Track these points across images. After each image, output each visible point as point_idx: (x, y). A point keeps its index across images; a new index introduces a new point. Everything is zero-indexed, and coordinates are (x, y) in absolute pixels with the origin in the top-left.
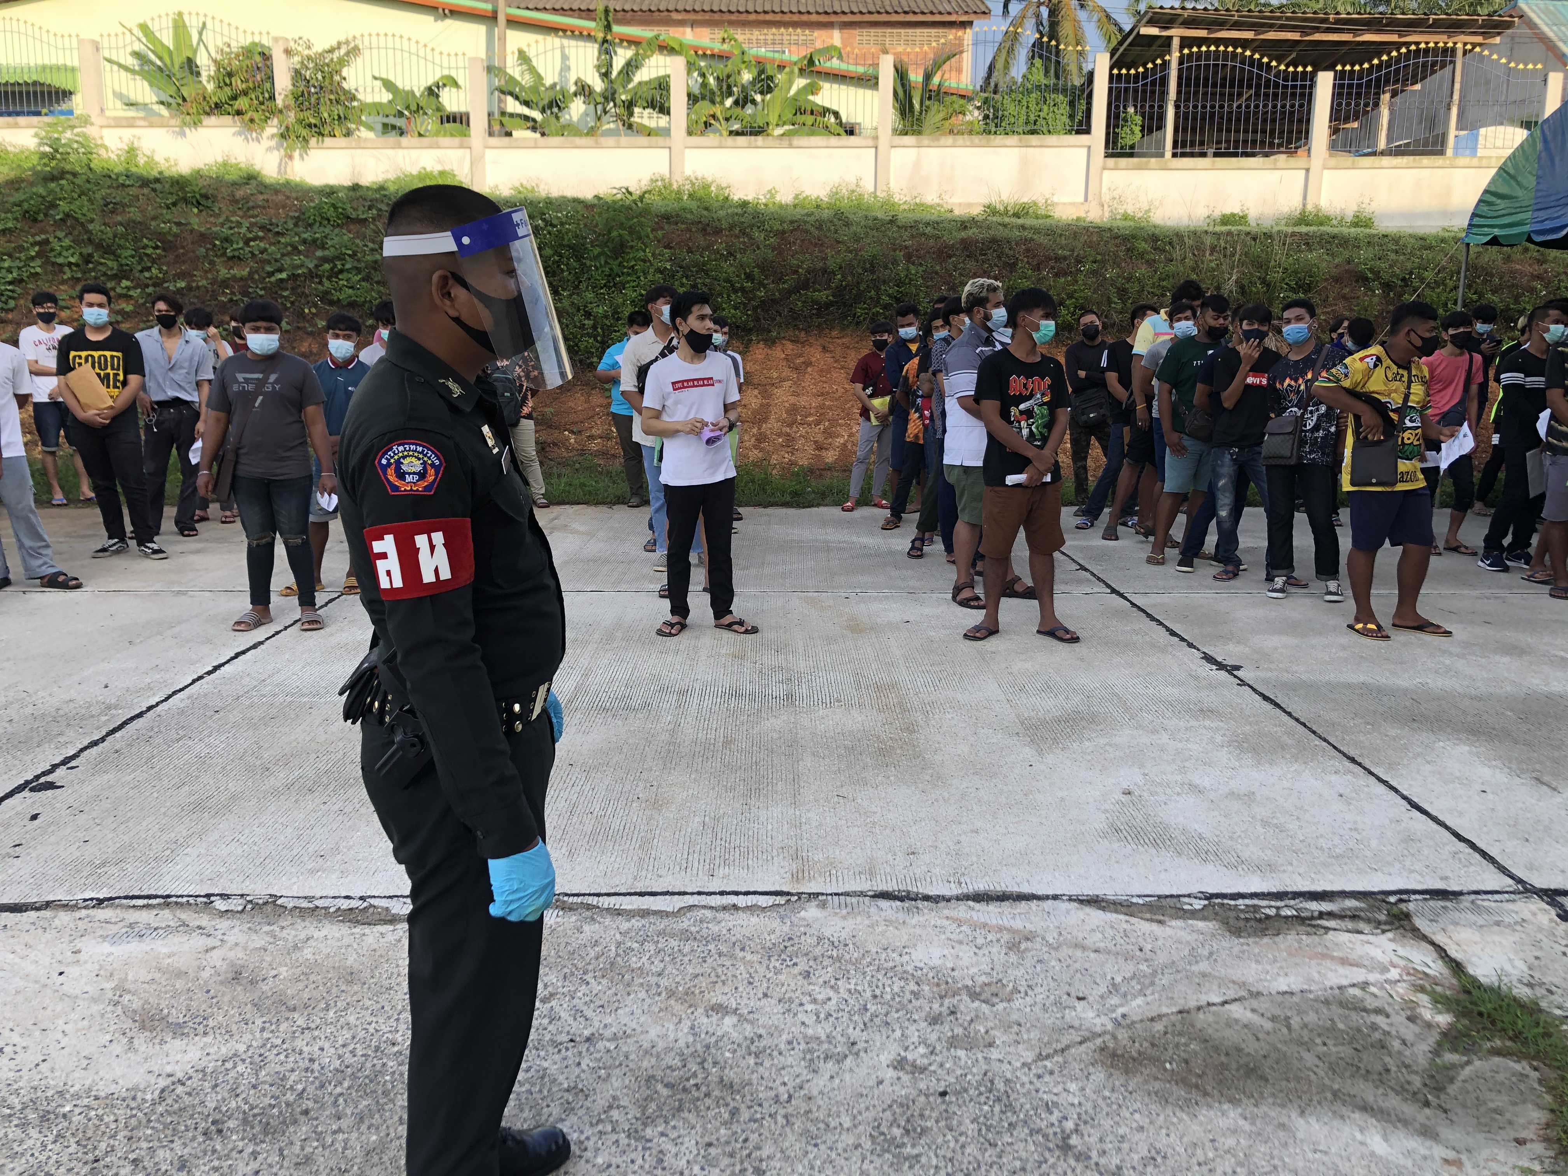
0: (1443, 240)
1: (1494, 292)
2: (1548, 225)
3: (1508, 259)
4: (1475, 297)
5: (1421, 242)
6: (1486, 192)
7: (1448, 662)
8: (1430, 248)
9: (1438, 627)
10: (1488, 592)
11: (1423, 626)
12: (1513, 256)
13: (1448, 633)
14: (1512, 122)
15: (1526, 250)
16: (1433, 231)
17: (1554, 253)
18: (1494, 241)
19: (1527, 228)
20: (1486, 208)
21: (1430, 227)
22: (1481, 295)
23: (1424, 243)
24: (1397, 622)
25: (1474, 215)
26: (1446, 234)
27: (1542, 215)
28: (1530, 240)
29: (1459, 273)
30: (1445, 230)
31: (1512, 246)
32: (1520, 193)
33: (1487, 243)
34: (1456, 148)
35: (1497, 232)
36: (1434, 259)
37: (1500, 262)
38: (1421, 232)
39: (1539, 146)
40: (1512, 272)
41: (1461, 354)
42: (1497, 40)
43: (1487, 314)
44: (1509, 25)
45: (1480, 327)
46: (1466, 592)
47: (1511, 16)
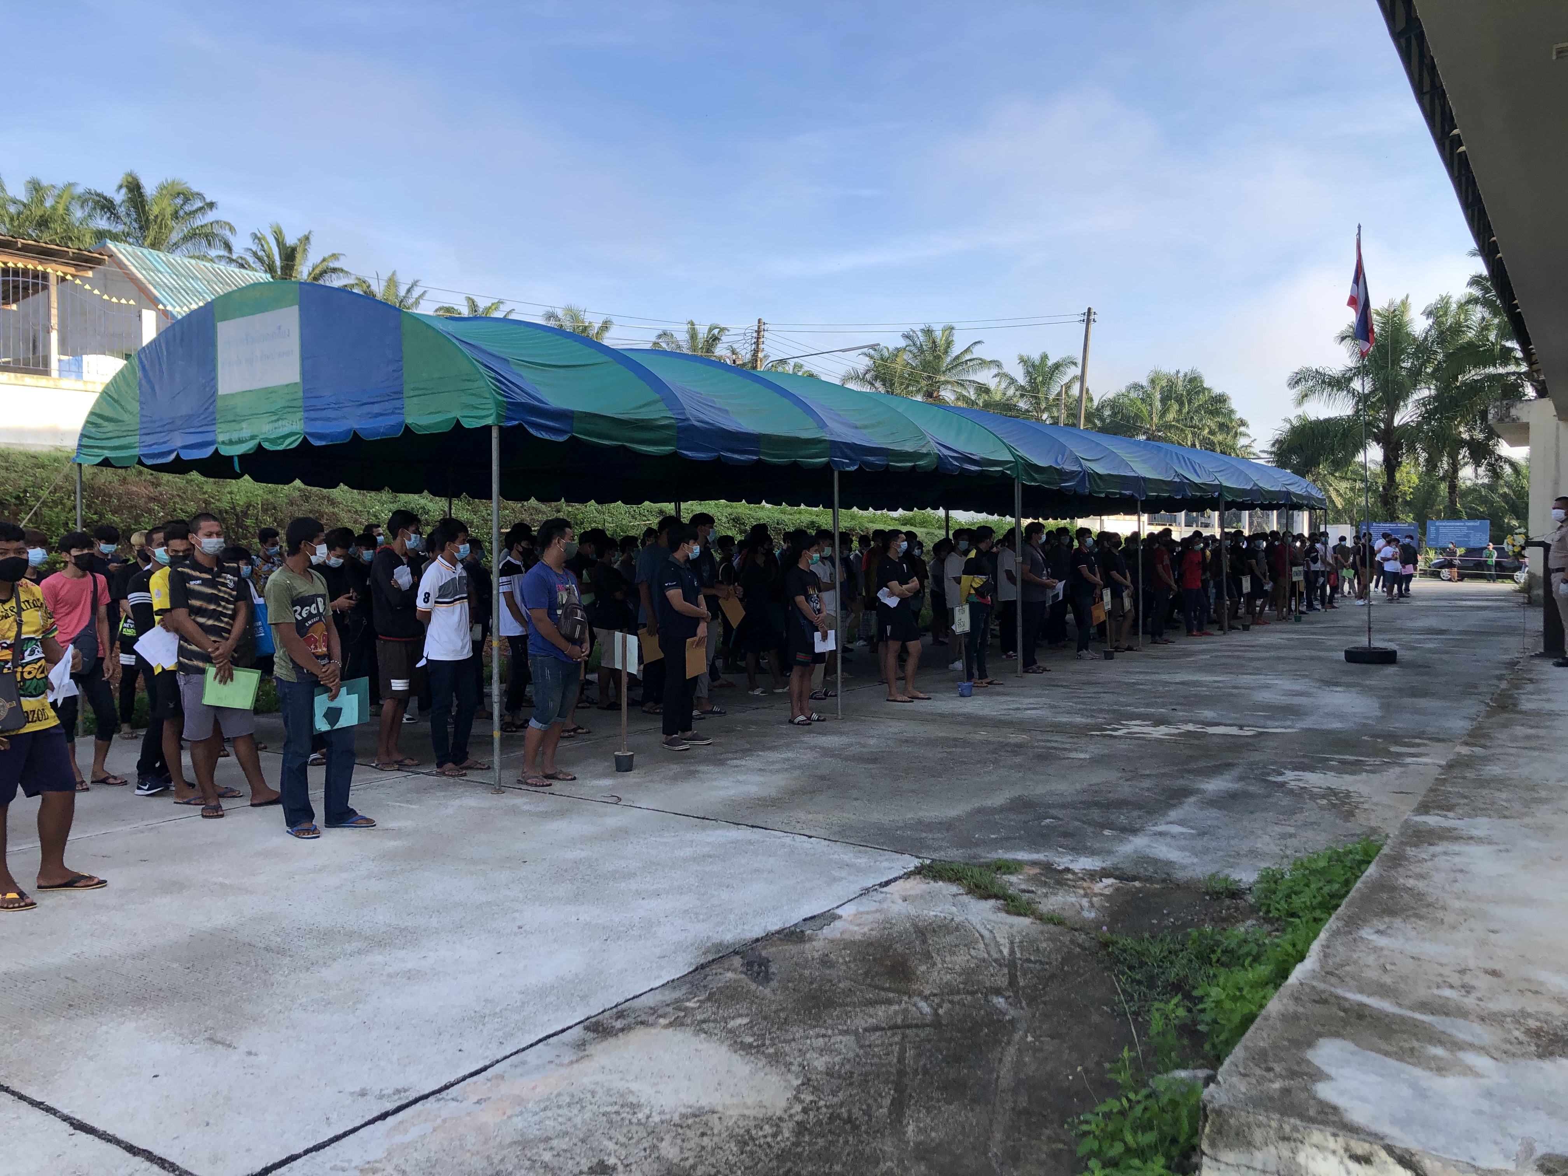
0: (56, 460)
1: (114, 512)
2: (156, 449)
3: (124, 481)
4: (95, 517)
5: (33, 460)
6: (92, 413)
7: (104, 919)
8: (43, 467)
9: (90, 878)
10: (141, 825)
11: (73, 881)
12: (129, 479)
13: (102, 883)
14: (113, 352)
15: (140, 473)
16: (45, 450)
17: (166, 477)
18: (106, 463)
19: (136, 452)
20: (93, 430)
21: (41, 446)
22: (102, 516)
23: (36, 462)
24: (44, 884)
25: (83, 436)
26: (59, 454)
27: (149, 440)
28: (140, 463)
29: (75, 493)
30: (57, 449)
31: (126, 468)
32: (126, 417)
33: (99, 465)
34: (60, 371)
35: (107, 454)
36: (48, 477)
37: (116, 484)
38: (33, 450)
39: (139, 374)
40: (129, 494)
41: (84, 576)
42: (90, 274)
43: (110, 535)
44: (100, 262)
45: (105, 548)
46: (119, 829)
47: (101, 254)
